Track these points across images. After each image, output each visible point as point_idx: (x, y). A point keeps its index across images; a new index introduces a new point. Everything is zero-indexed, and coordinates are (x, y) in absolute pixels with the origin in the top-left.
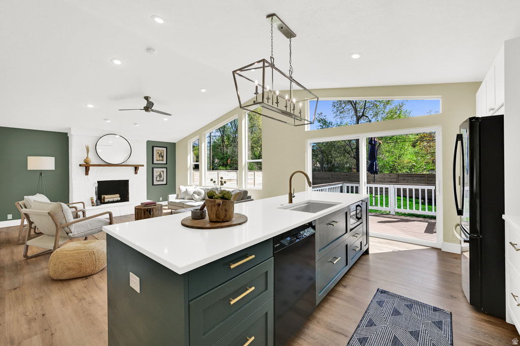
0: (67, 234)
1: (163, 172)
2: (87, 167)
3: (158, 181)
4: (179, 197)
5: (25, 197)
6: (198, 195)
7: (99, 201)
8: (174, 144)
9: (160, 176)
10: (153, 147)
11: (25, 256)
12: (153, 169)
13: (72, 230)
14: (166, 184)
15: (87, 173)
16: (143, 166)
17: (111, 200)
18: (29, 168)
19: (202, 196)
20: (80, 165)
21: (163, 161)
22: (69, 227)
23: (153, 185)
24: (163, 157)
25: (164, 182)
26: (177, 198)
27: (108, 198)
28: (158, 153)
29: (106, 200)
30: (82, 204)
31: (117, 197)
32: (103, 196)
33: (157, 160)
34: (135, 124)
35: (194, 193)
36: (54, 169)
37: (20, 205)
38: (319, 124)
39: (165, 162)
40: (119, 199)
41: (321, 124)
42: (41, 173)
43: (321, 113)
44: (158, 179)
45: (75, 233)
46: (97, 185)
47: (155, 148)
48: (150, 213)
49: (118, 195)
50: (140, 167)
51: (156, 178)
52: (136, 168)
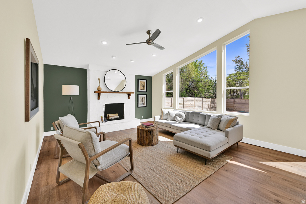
0: (96, 166)
1: (144, 97)
2: (99, 93)
3: (141, 104)
4: (162, 118)
5: (59, 118)
6: (180, 117)
7: (106, 119)
8: (151, 77)
9: (142, 100)
10: (138, 79)
11: (57, 181)
12: (138, 95)
13: (101, 162)
14: (146, 107)
15: (99, 99)
16: (134, 93)
17: (113, 118)
18: (64, 94)
19: (184, 118)
20: (95, 92)
21: (144, 89)
22: (98, 159)
23: (138, 107)
24: (144, 87)
25: (145, 105)
26: (161, 119)
27: (111, 116)
28: (141, 84)
29: (110, 118)
30: (98, 123)
31: (116, 116)
32: (108, 115)
33: (141, 89)
34: (131, 61)
35: (176, 115)
36: (79, 95)
37: (56, 125)
38: (236, 64)
39: (145, 91)
40: (118, 117)
41: (238, 65)
42: (70, 97)
43: (238, 56)
44: (141, 103)
45: (103, 165)
46: (104, 107)
47: (140, 81)
48: (151, 134)
49: (117, 114)
50: (131, 94)
51: (140, 102)
52: (129, 95)
